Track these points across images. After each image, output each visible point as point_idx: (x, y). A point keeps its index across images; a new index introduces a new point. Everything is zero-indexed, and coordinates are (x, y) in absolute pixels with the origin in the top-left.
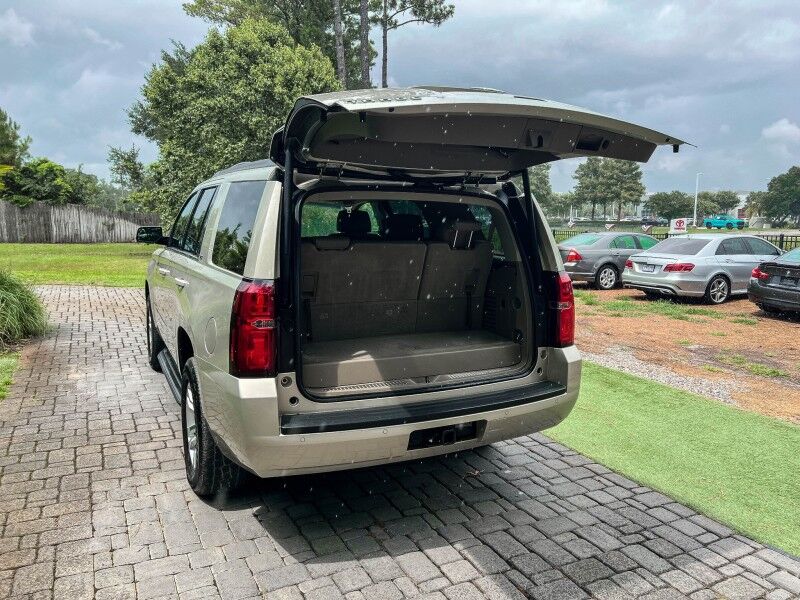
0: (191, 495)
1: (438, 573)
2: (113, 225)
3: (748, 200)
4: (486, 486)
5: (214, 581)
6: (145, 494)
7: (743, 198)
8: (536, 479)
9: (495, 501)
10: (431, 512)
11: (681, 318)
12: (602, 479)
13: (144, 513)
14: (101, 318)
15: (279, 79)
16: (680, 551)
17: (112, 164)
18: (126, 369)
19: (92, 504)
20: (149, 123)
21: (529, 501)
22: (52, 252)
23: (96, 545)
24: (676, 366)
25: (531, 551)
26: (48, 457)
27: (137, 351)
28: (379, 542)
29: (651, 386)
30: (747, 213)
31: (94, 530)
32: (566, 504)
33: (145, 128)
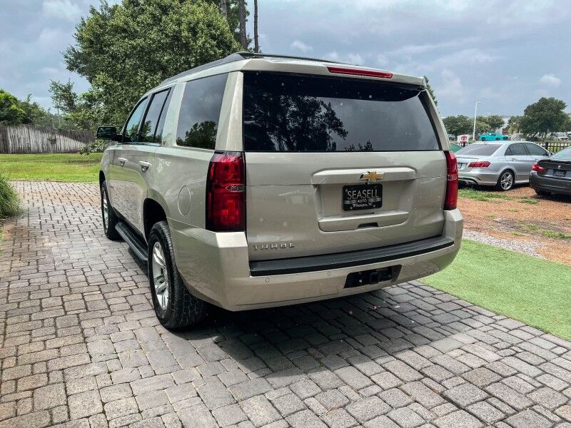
0: (161, 329)
1: (370, 382)
2: (55, 140)
3: (510, 122)
4: (385, 317)
5: (197, 393)
6: (126, 329)
7: (506, 120)
8: (420, 311)
9: (395, 328)
10: (349, 336)
11: (484, 200)
12: (469, 311)
13: (128, 343)
14: (59, 203)
15: (184, 26)
16: (542, 361)
17: (52, 94)
18: (88, 239)
19: (85, 338)
20: (80, 63)
21: (421, 327)
22: (10, 161)
23: (95, 368)
24: (491, 232)
25: (435, 364)
26: (41, 303)
27: (93, 227)
28: (318, 360)
29: (480, 246)
30: (509, 131)
31: (91, 357)
32: (449, 329)
33: (77, 67)
